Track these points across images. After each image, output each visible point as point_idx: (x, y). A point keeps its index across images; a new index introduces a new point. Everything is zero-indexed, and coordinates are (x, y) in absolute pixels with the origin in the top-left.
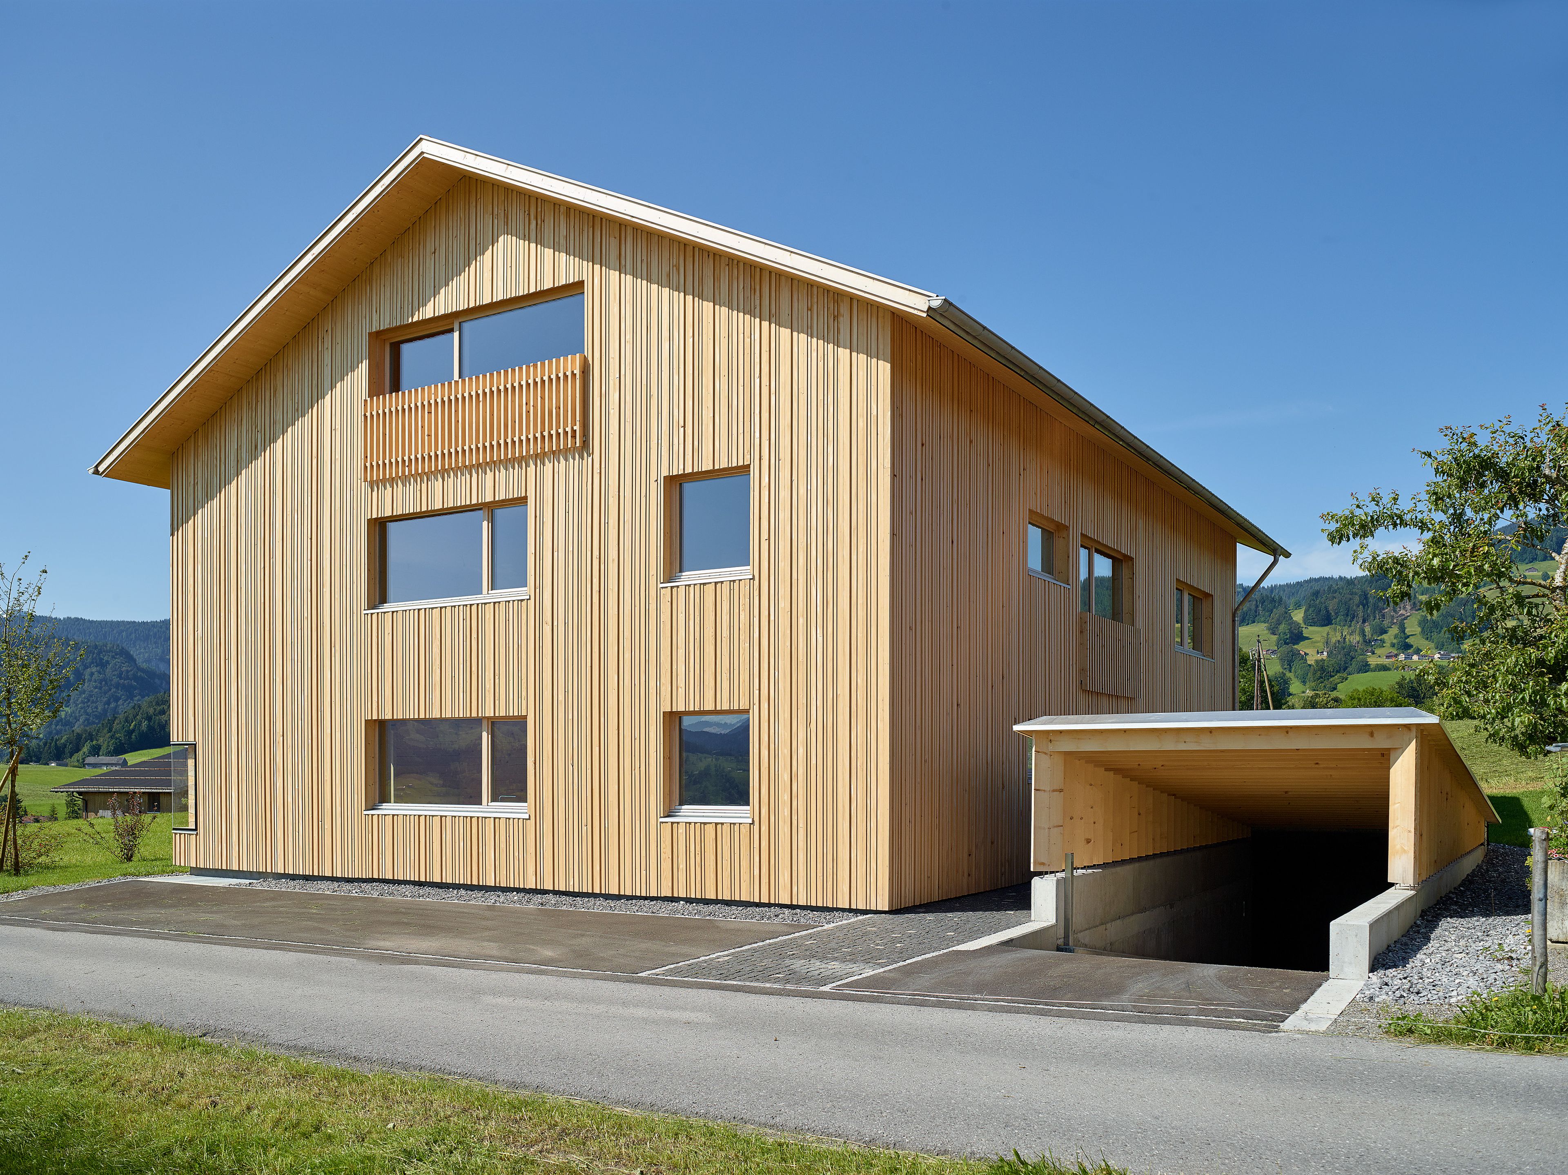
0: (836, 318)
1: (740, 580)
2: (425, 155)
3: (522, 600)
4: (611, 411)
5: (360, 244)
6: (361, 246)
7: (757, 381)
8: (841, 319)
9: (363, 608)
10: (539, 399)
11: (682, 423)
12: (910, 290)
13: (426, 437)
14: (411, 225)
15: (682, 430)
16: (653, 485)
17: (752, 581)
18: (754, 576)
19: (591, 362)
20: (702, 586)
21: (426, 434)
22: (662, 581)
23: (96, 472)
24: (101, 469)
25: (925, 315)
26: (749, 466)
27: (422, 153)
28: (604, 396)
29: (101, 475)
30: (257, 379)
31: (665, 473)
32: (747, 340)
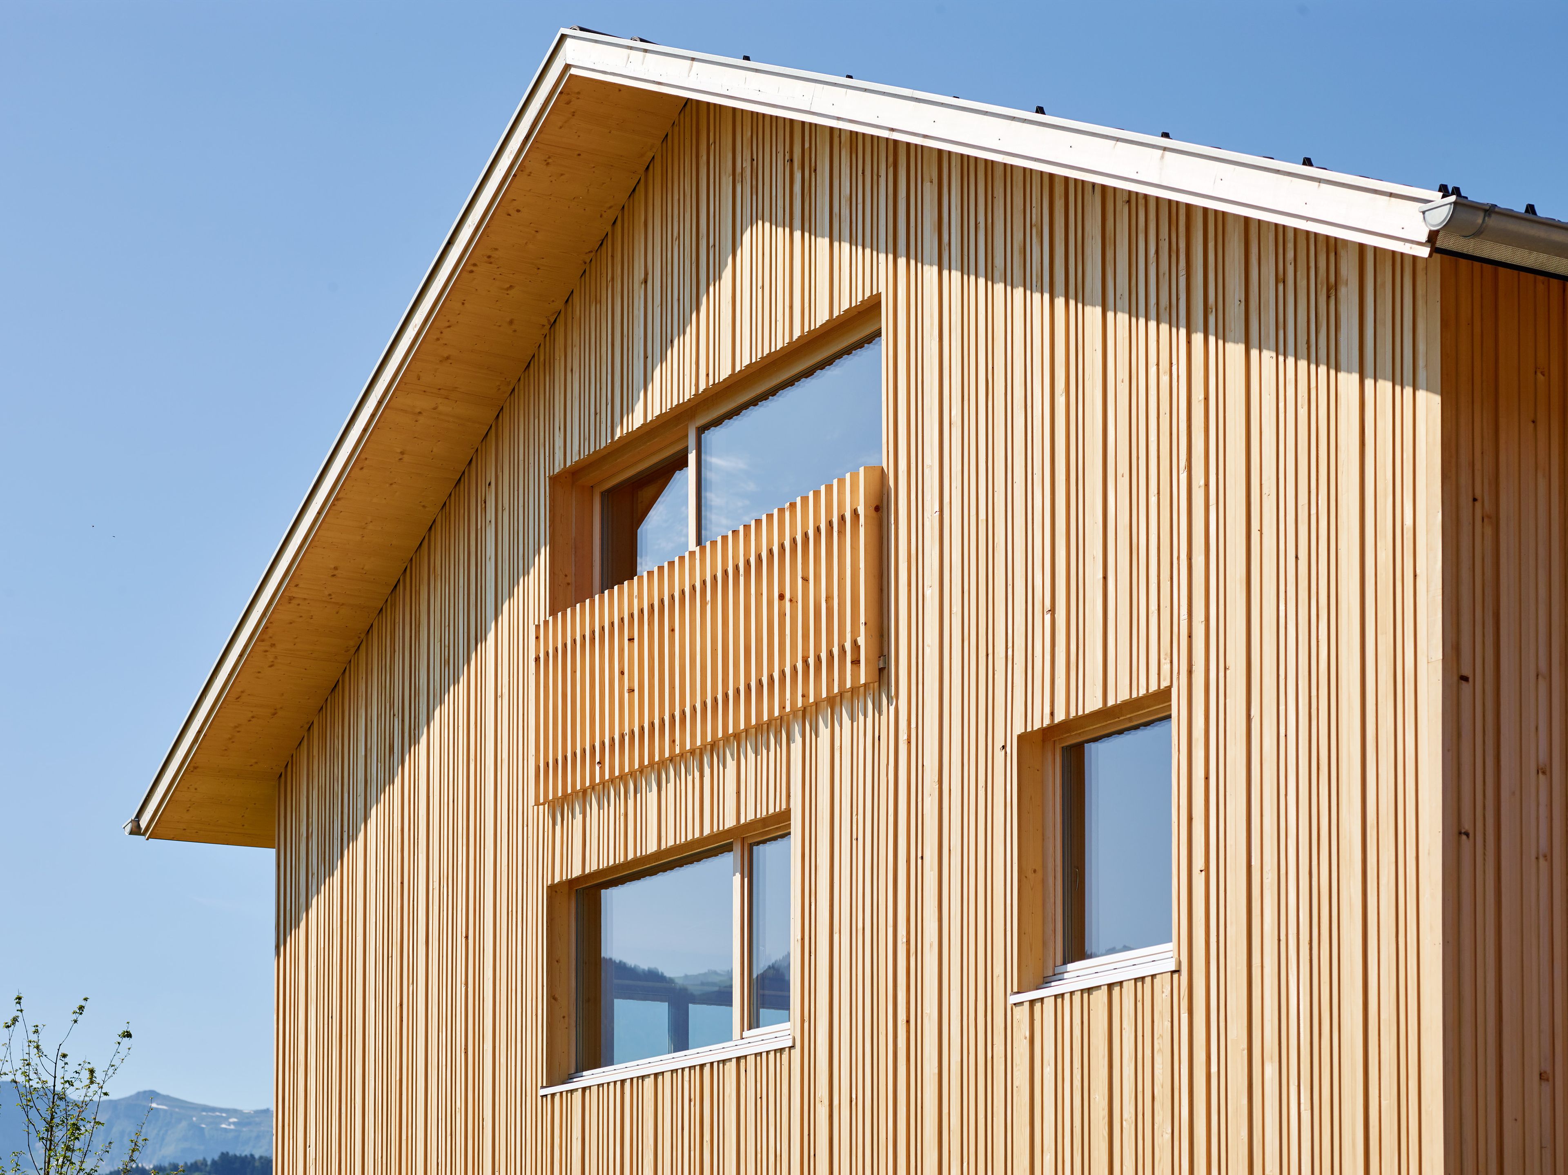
0: (1333, 289)
1: (1153, 976)
2: (573, 71)
3: (782, 1050)
4: (928, 592)
5: (507, 289)
6: (510, 292)
7: (1184, 476)
8: (1343, 291)
9: (539, 1085)
10: (800, 581)
11: (1048, 605)
12: (1391, 195)
13: (626, 695)
14: (609, 228)
15: (1048, 617)
16: (999, 755)
17: (1176, 976)
18: (1179, 963)
19: (892, 483)
20: (1086, 995)
21: (626, 688)
22: (1015, 990)
23: (136, 830)
24: (143, 824)
25: (1424, 252)
26: (1169, 689)
27: (568, 67)
28: (916, 558)
29: (144, 834)
30: (394, 605)
31: (1019, 729)
32: (1165, 379)
